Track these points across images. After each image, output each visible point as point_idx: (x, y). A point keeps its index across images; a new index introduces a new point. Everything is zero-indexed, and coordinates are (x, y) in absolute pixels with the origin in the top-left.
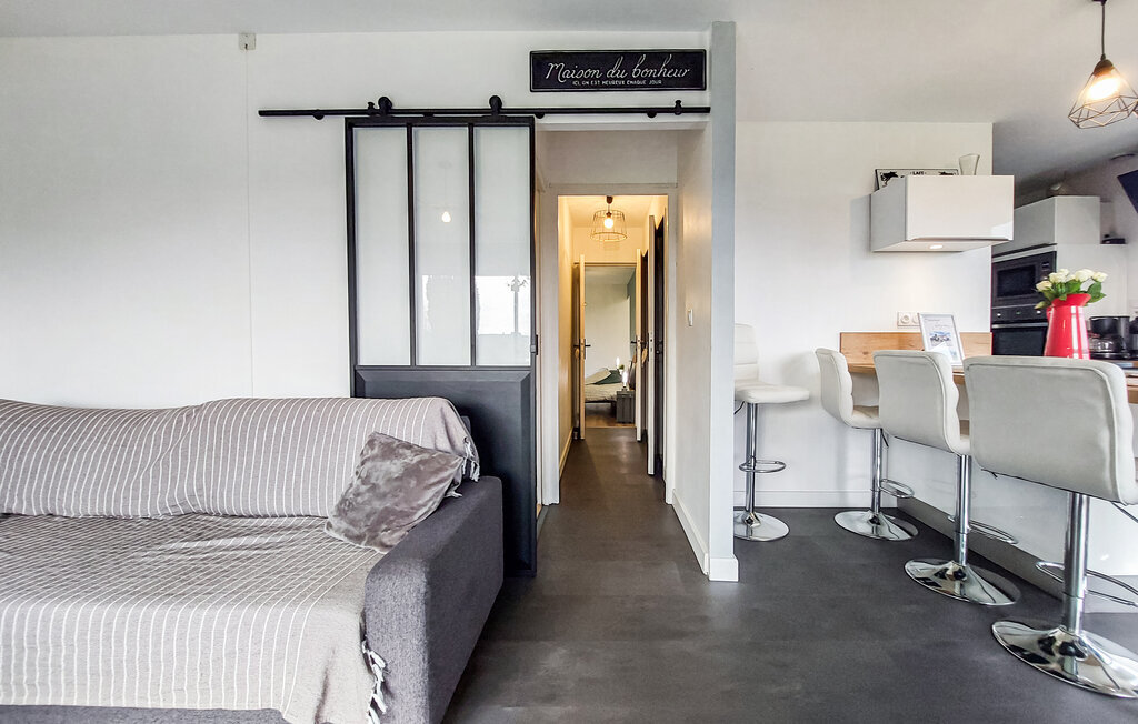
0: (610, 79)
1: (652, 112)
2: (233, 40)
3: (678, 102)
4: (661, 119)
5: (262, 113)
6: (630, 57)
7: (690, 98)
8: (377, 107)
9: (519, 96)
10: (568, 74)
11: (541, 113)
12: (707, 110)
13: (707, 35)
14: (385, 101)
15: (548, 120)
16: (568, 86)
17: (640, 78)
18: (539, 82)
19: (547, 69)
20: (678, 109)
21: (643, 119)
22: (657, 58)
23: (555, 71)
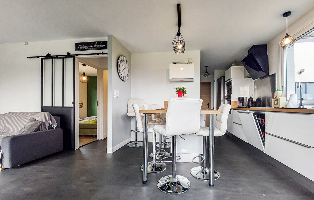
0: (90, 48)
1: (98, 54)
2: (24, 43)
3: (102, 52)
4: (100, 56)
5: (28, 57)
6: (94, 43)
7: (105, 51)
8: (47, 55)
9: (73, 52)
10: (82, 47)
11: (77, 55)
12: (107, 53)
13: (107, 38)
14: (49, 54)
15: (79, 56)
16: (82, 50)
17: (96, 47)
18: (77, 49)
19: (79, 46)
20: (103, 53)
21: (96, 56)
22: (99, 43)
23: (80, 47)
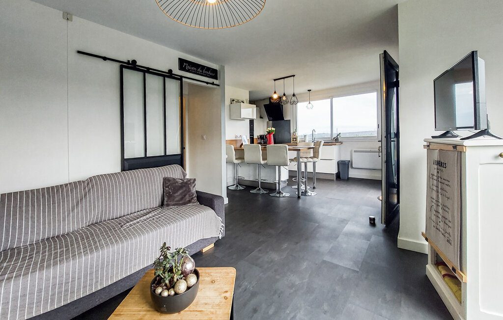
0: (199, 72)
1: (207, 83)
3: (213, 82)
4: (209, 85)
5: (79, 52)
6: (203, 67)
7: (216, 82)
8: (130, 62)
9: (177, 71)
10: (189, 67)
12: (218, 85)
13: (218, 66)
14: (134, 62)
16: (188, 71)
17: (205, 73)
18: (181, 68)
19: (183, 64)
20: (213, 84)
21: (205, 84)
22: (208, 69)
23: (185, 66)
